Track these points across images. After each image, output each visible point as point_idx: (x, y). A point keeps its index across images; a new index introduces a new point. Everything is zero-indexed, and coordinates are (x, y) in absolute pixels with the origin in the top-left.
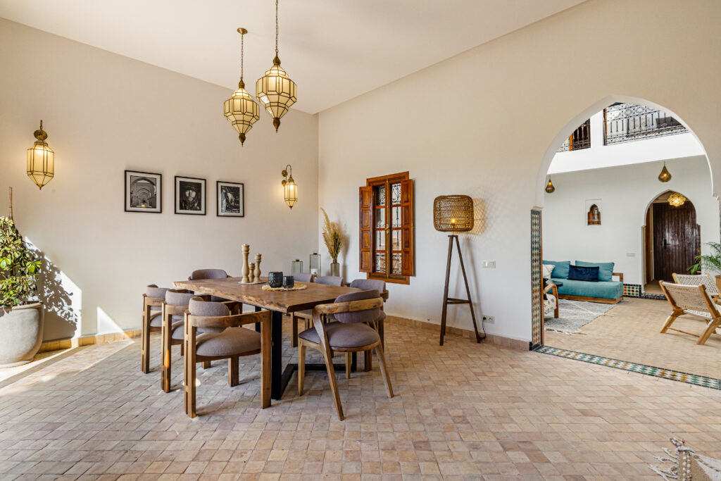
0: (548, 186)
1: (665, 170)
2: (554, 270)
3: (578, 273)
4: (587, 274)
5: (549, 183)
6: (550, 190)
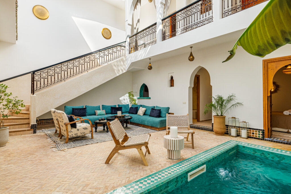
0: (149, 66)
5: (150, 65)
6: (150, 68)
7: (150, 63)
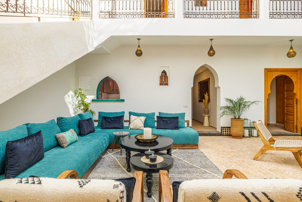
0: (138, 51)
1: (211, 48)
2: (145, 121)
3: (165, 123)
4: (171, 123)
5: (139, 48)
6: (139, 53)
7: (139, 46)
